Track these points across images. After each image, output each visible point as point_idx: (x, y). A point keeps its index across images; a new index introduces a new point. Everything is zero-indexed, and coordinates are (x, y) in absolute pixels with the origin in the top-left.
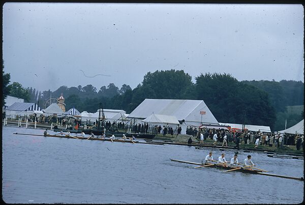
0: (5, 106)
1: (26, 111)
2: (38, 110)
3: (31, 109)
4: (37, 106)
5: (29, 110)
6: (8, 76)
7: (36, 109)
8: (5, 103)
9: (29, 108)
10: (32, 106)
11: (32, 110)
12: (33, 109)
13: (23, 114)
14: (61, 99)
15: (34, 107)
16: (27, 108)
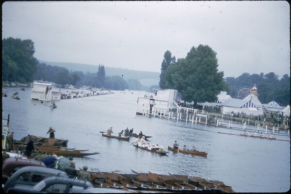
0: (219, 102)
1: (241, 107)
2: (252, 107)
3: (246, 106)
4: (251, 102)
5: (244, 107)
6: (222, 73)
7: (251, 106)
9: (244, 105)
10: (247, 103)
11: (247, 107)
12: (248, 106)
14: (254, 90)
15: (248, 104)
16: (242, 105)
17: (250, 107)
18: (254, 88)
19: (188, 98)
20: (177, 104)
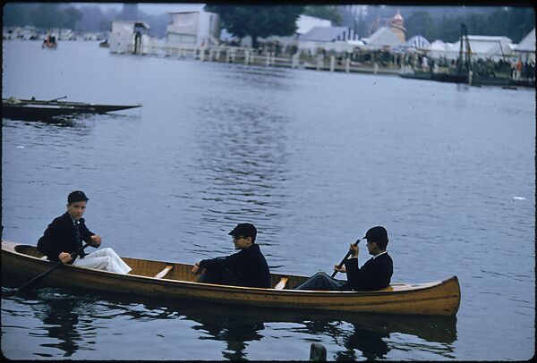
0: (299, 34)
1: (334, 41)
2: (354, 39)
3: (342, 38)
4: (352, 32)
5: (339, 39)
7: (352, 37)
8: (297, 28)
9: (339, 36)
10: (344, 33)
11: (344, 40)
12: (346, 38)
13: (328, 47)
14: (399, 20)
15: (347, 34)
16: (335, 37)
17: (349, 38)
18: (396, 18)
19: (238, 31)
20: (215, 41)
